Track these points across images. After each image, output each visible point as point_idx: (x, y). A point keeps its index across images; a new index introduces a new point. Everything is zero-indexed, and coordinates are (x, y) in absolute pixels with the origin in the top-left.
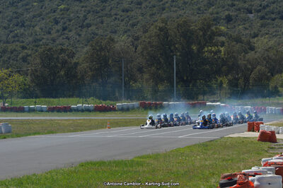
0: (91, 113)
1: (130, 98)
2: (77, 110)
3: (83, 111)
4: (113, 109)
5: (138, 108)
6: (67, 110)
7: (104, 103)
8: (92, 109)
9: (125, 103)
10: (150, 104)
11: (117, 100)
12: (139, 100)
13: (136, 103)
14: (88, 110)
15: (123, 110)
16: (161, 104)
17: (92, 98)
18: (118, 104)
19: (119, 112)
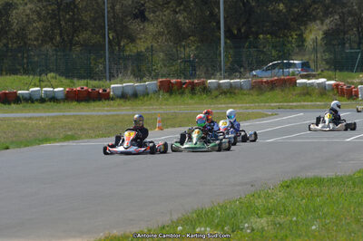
0: (62, 105)
1: (139, 76)
2: (30, 100)
3: (42, 100)
4: (104, 97)
5: (155, 92)
7: (79, 85)
8: (61, 96)
9: (129, 84)
10: (181, 84)
11: (112, 77)
12: (156, 77)
13: (151, 84)
14: (53, 99)
15: (123, 96)
16: (203, 83)
17: (52, 74)
18: (115, 86)
19: (118, 101)
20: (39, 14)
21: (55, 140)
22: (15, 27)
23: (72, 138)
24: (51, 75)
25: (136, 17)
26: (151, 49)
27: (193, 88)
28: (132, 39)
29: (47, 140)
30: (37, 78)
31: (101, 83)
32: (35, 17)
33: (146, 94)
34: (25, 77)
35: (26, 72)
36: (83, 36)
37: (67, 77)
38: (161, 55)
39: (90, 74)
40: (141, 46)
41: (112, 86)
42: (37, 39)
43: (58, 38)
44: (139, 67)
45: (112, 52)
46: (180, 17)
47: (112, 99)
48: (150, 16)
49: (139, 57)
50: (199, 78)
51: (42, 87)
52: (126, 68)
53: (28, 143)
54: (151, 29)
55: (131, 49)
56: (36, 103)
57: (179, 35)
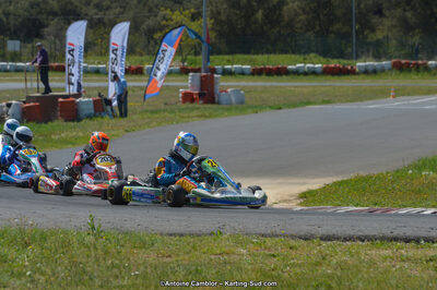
0: (319, 78)
1: (378, 57)
2: (297, 73)
3: (306, 74)
4: (351, 72)
5: (390, 70)
6: (281, 72)
7: (334, 63)
8: (320, 71)
9: (371, 63)
10: (408, 64)
11: (358, 57)
12: (390, 58)
13: (386, 63)
14: (313, 73)
15: (366, 72)
16: (425, 64)
18: (360, 64)
19: (362, 76)
20: (304, 10)
21: (315, 103)
22: (286, 18)
23: (328, 102)
24: (312, 55)
25: (375, 13)
26: (387, 38)
27: (418, 67)
28: (373, 30)
29: (309, 103)
30: (302, 57)
31: (350, 62)
32: (301, 12)
33: (383, 70)
34: (293, 56)
35: (294, 52)
36: (337, 26)
37: (325, 57)
38: (394, 42)
39: (341, 55)
40: (379, 35)
41: (358, 64)
42: (301, 28)
43: (318, 28)
44: (378, 51)
45: (358, 39)
46: (409, 15)
47: (358, 74)
48: (387, 13)
49: (378, 44)
50: (422, 59)
51: (305, 63)
52: (368, 51)
53: (295, 105)
54: (387, 22)
55: (373, 37)
56: (301, 76)
57: (407, 28)
